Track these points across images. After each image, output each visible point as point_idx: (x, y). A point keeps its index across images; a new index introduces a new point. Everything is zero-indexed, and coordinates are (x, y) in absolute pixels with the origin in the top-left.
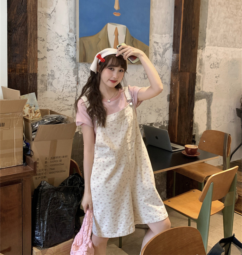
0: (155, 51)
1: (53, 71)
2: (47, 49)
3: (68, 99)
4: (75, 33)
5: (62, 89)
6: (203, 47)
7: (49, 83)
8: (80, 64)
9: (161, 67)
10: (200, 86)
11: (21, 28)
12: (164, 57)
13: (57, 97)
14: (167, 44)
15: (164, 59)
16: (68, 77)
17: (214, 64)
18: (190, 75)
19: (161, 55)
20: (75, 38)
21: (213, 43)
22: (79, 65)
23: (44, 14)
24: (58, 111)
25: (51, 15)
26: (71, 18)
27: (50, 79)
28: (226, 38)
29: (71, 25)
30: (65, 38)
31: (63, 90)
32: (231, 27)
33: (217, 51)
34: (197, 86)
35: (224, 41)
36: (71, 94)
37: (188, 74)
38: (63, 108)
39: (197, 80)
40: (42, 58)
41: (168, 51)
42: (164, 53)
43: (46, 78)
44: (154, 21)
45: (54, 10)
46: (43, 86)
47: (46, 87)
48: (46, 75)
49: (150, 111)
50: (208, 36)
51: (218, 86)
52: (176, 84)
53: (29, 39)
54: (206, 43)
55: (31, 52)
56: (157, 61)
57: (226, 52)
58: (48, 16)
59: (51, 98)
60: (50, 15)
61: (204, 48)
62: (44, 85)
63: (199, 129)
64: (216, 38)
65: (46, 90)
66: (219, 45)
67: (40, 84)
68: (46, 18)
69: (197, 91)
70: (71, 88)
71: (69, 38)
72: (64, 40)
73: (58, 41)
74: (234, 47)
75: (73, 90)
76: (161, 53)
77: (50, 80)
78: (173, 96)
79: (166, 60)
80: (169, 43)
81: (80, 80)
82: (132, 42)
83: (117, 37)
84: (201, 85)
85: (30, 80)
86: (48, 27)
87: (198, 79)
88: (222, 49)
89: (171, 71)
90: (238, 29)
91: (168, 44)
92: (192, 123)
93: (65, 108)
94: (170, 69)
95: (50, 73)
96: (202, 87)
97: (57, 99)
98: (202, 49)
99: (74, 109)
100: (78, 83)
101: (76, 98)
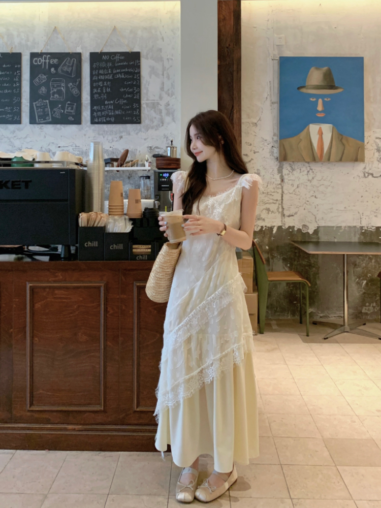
0: (378, 147)
2: (253, 152)
3: (273, 194)
16: (273, 174)
23: (250, 123)
25: (257, 123)
26: (275, 123)
29: (275, 130)
30: (269, 142)
31: (267, 186)
36: (276, 190)
38: (267, 202)
45: (260, 119)
49: (375, 214)
58: (254, 124)
68: (253, 126)
70: (276, 185)
71: (273, 141)
73: (263, 144)
75: (278, 187)
81: (284, 178)
82: (341, 140)
86: (254, 134)
93: (269, 202)
99: (279, 204)
100: (282, 180)
101: (282, 195)
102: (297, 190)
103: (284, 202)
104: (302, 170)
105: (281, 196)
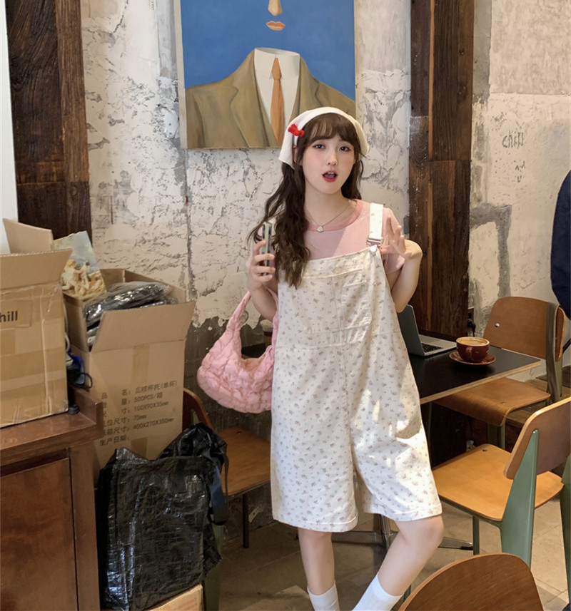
0: (369, 111)
1: (127, 174)
2: (108, 120)
3: (167, 241)
4: (174, 78)
5: (151, 216)
6: (484, 97)
7: (118, 204)
8: (191, 153)
9: (386, 149)
10: (479, 193)
11: (43, 72)
12: (391, 127)
13: (139, 238)
14: (396, 94)
15: (392, 130)
16: (164, 185)
17: (510, 136)
18: (456, 166)
19: (384, 121)
20: (174, 90)
21: (506, 85)
22: (188, 155)
23: (96, 33)
24: (145, 270)
25: (115, 35)
26: (164, 39)
27: (121, 192)
28: (536, 72)
29: (164, 58)
30: (151, 92)
31: (153, 220)
32: (548, 45)
33: (518, 104)
34: (474, 190)
35: (533, 80)
36: (175, 229)
37: (452, 163)
38: (156, 264)
39: (473, 178)
40: (97, 144)
41: (398, 109)
42: (389, 117)
43: (111, 190)
44: (364, 39)
45: (121, 22)
46: (104, 212)
47: (110, 214)
48: (109, 185)
50: (493, 70)
51: (522, 189)
52: (423, 189)
53: (63, 99)
54: (490, 86)
55: (70, 129)
56: (374, 135)
57: (538, 106)
58: (107, 37)
59: (125, 241)
60: (111, 35)
61: (487, 98)
62: (107, 209)
63: (483, 296)
64: (514, 72)
65: (112, 221)
66: (521, 90)
67: (97, 206)
68: (102, 43)
69: (473, 205)
70: (174, 214)
71: (160, 91)
72: (148, 96)
73: (134, 98)
74: (558, 92)
75: (178, 218)
76: (383, 116)
77: (121, 196)
78: (418, 219)
79: (395, 133)
80: (401, 91)
81: (191, 193)
82: (316, 94)
83: (280, 82)
84: (482, 190)
85: (73, 198)
86: (110, 66)
87: (475, 176)
88: (528, 100)
89: (410, 157)
90: (565, 48)
91: (399, 92)
92: (466, 282)
93: (161, 263)
94: (406, 154)
95: (120, 180)
96: (486, 193)
97: (141, 241)
98: (482, 102)
99: (184, 266)
100: (187, 200)
101: (189, 239)
102: (222, 222)
103: (193, 260)
104: (231, 170)
105: (186, 243)
